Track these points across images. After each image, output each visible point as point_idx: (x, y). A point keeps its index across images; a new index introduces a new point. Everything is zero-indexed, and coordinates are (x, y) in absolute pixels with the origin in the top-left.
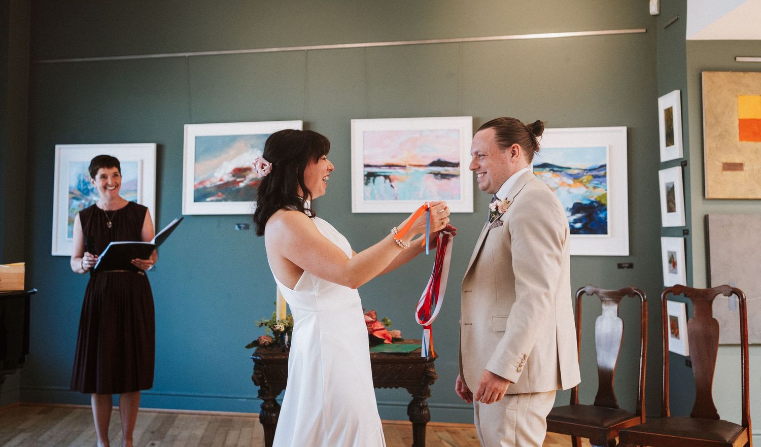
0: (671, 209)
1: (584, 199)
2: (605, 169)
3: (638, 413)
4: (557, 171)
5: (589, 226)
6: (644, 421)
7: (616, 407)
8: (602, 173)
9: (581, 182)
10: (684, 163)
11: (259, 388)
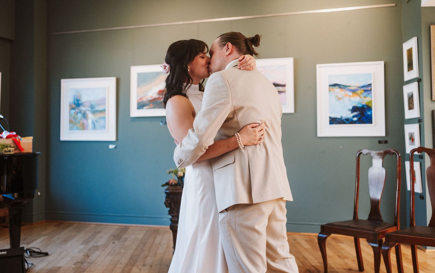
0: (411, 108)
1: (359, 103)
2: (371, 86)
3: (396, 224)
4: (342, 88)
5: (362, 120)
6: (399, 229)
7: (382, 221)
8: (369, 88)
9: (357, 94)
10: (419, 80)
11: (168, 209)
